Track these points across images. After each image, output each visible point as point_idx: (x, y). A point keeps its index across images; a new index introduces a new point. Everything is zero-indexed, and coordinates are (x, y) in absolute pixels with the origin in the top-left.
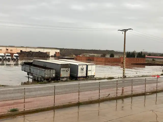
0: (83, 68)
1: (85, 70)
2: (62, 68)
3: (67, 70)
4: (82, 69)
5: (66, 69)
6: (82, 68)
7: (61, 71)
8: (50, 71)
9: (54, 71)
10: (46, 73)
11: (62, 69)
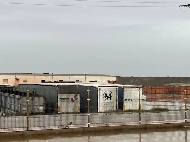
0: (109, 93)
1: (115, 97)
2: (60, 94)
3: (72, 99)
4: (108, 97)
5: (71, 95)
6: (107, 93)
7: (59, 99)
8: (33, 99)
9: (42, 99)
10: (24, 104)
11: (60, 96)
